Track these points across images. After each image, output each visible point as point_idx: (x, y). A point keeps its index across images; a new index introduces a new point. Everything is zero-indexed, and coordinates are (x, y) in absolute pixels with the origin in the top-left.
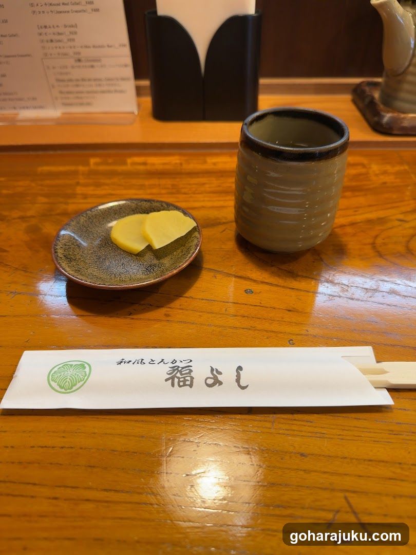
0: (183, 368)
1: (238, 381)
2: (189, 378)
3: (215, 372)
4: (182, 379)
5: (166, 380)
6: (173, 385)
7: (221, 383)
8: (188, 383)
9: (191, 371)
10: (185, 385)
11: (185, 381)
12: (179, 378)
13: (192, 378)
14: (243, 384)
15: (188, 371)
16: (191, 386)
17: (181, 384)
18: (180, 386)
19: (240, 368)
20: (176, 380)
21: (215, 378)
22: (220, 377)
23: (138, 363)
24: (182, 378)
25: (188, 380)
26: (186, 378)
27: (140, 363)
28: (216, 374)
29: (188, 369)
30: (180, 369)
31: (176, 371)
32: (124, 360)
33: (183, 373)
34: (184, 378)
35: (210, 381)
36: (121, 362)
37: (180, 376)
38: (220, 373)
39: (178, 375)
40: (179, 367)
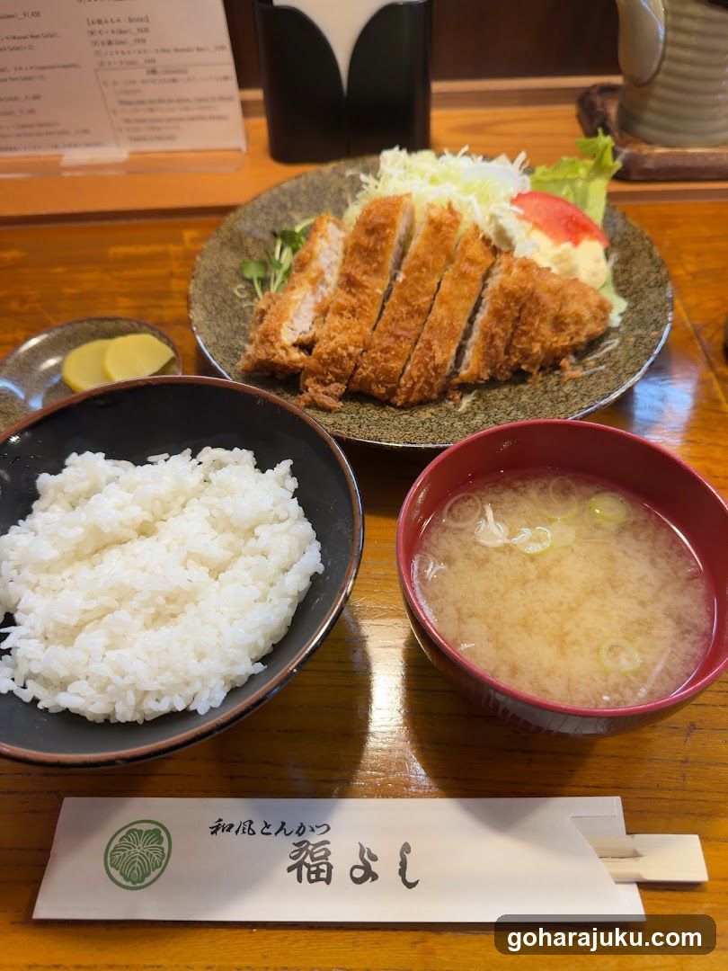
0: (316, 846)
1: (402, 872)
2: (324, 867)
3: (366, 857)
4: (313, 869)
5: (290, 869)
6: (300, 879)
7: (375, 877)
8: (323, 875)
9: (328, 853)
10: (318, 879)
11: (318, 872)
12: (309, 866)
13: (330, 867)
14: (410, 879)
15: (322, 853)
16: (328, 881)
17: (313, 877)
18: (311, 881)
19: (406, 849)
20: (305, 870)
21: (367, 867)
22: (374, 867)
23: (244, 832)
24: (313, 866)
25: (323, 871)
26: (321, 867)
27: (246, 831)
28: (369, 860)
29: (324, 849)
30: (310, 848)
31: (304, 853)
32: (222, 823)
33: (316, 856)
34: (317, 865)
35: (359, 873)
36: (217, 828)
37: (311, 863)
38: (374, 858)
39: (308, 860)
40: (309, 844)
